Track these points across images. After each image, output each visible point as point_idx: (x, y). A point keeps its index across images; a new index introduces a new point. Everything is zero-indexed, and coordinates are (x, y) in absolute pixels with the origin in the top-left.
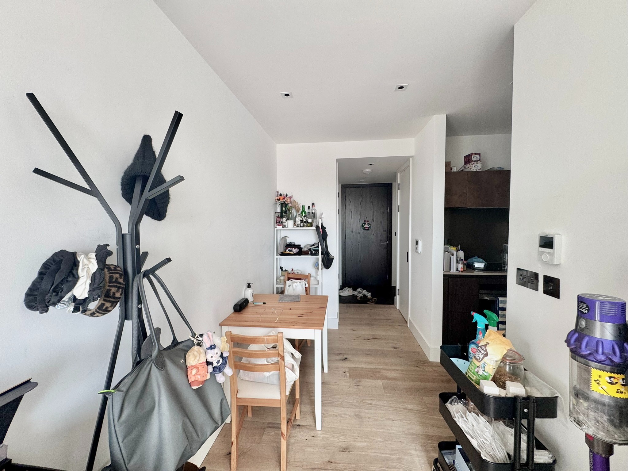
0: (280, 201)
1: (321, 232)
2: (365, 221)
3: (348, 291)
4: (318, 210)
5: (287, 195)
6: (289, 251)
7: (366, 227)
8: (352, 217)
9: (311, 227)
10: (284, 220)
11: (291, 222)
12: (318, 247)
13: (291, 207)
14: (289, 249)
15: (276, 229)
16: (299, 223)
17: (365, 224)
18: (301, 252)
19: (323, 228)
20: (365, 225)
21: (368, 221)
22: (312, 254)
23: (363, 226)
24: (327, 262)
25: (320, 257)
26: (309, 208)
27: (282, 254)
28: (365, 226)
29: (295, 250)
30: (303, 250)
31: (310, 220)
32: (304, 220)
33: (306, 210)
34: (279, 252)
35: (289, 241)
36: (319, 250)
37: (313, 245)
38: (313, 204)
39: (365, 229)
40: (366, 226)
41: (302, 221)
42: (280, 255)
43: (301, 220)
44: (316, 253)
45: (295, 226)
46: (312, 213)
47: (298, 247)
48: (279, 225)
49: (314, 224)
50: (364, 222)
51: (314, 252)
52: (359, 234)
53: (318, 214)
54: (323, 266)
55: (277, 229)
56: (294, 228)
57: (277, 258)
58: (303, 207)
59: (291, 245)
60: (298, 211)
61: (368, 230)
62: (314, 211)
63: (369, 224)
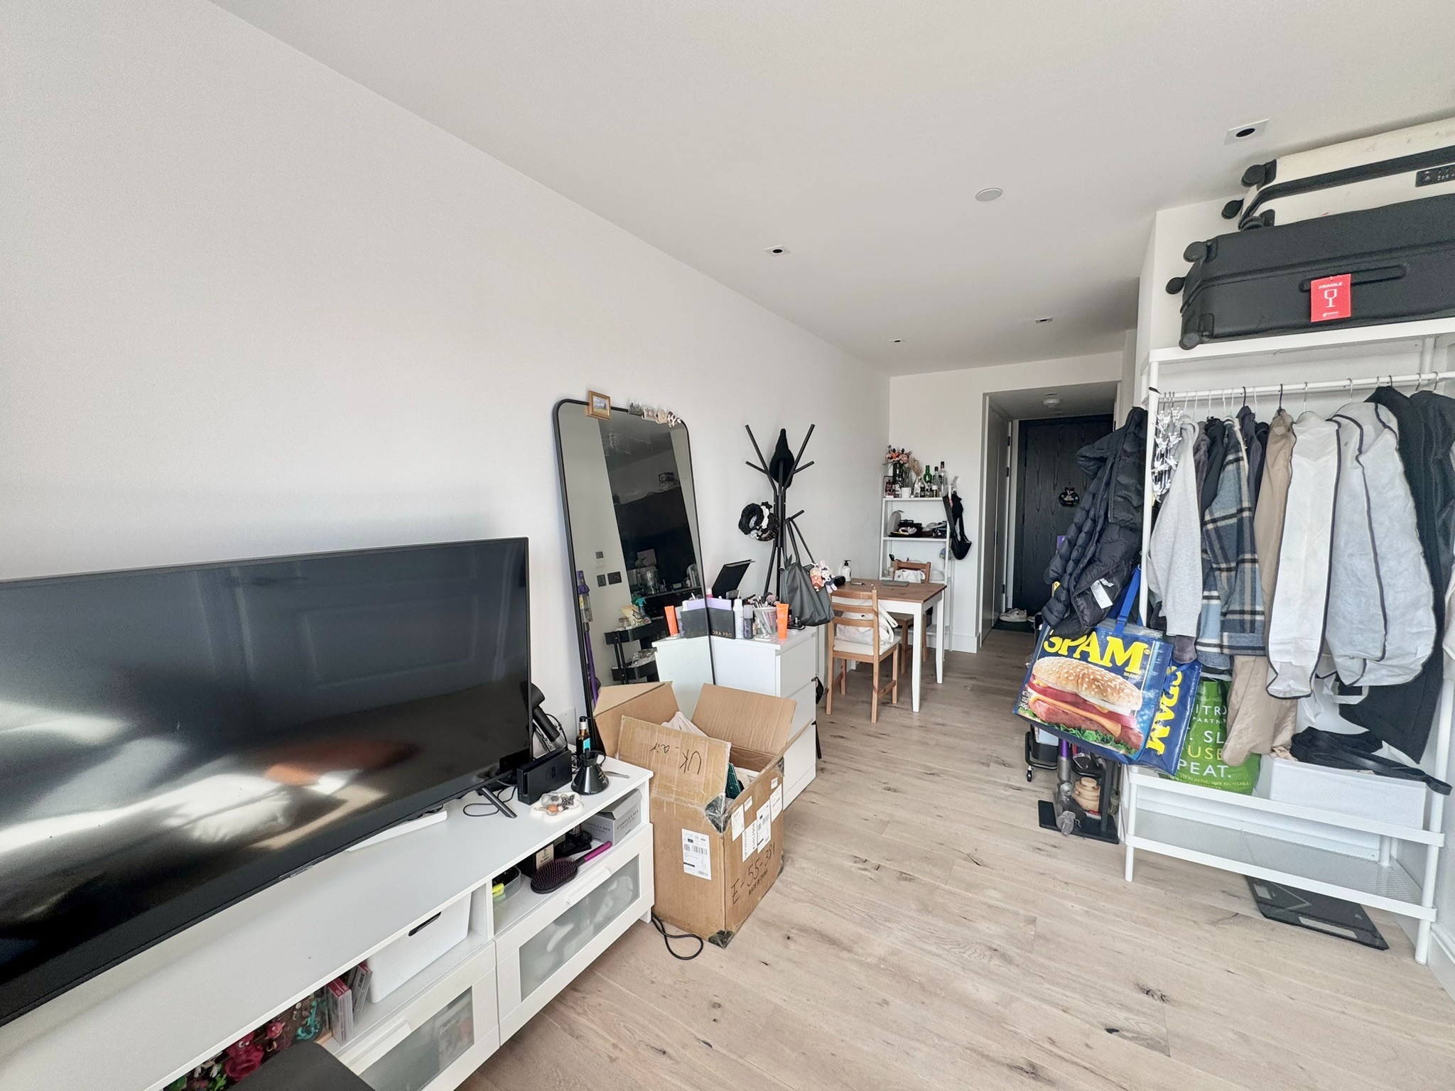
0: (892, 460)
1: (952, 505)
2: (1066, 489)
3: (1018, 614)
4: (949, 473)
5: (903, 451)
6: (903, 531)
7: (1068, 501)
8: (1038, 481)
9: (936, 496)
10: (897, 487)
11: (906, 492)
12: (946, 527)
13: (909, 469)
14: (903, 528)
15: (884, 499)
16: (919, 491)
17: (1066, 494)
18: (920, 532)
19: (956, 498)
20: (1065, 497)
21: (1073, 489)
22: (937, 537)
23: (1061, 498)
24: (960, 549)
25: (947, 540)
26: (936, 469)
27: (893, 535)
28: (1066, 499)
29: (911, 530)
30: (923, 530)
31: (935, 488)
32: (927, 487)
33: (932, 472)
34: (889, 533)
35: (904, 517)
36: (946, 531)
37: (940, 524)
38: (943, 463)
39: (1065, 504)
40: (1068, 498)
41: (923, 489)
42: (890, 536)
43: (921, 488)
44: (943, 536)
45: (912, 496)
46: (940, 476)
47: (918, 526)
48: (889, 494)
49: (942, 493)
50: (1064, 491)
51: (939, 534)
52: (1053, 514)
53: (950, 479)
54: (953, 555)
55: (886, 499)
56: (910, 499)
57: (884, 540)
58: (928, 467)
59: (907, 524)
60: (918, 474)
61: (1072, 506)
62: (942, 474)
63: (1074, 495)
